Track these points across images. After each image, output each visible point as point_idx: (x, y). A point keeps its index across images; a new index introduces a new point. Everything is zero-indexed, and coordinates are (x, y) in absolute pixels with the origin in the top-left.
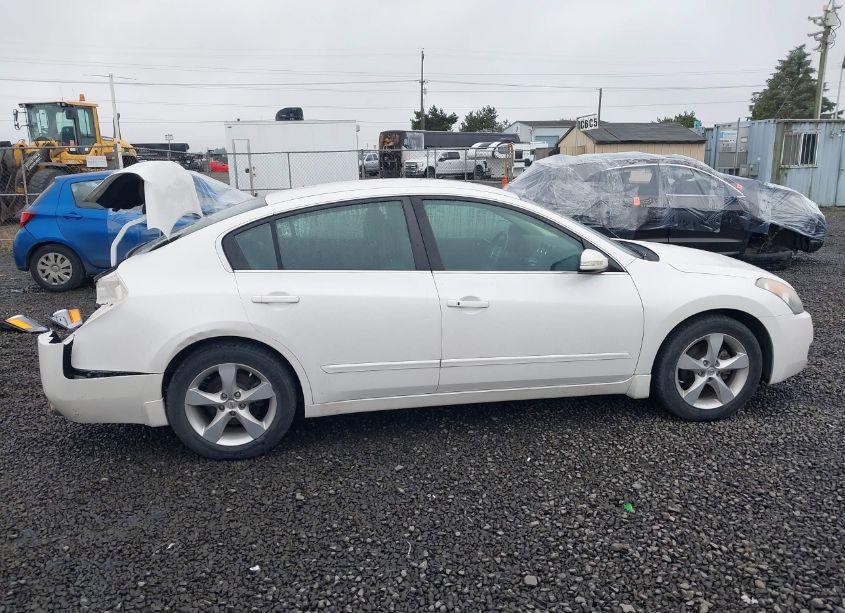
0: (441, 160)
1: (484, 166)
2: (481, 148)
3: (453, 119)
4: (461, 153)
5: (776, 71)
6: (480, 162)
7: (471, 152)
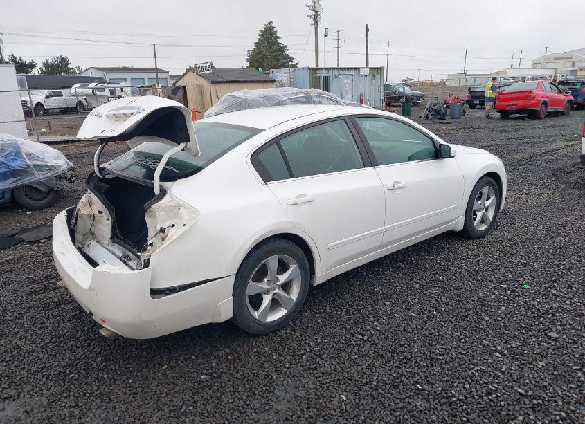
0: (47, 97)
1: (84, 101)
2: (80, 87)
3: (32, 65)
4: (63, 91)
5: (259, 37)
6: (80, 98)
7: (72, 91)
